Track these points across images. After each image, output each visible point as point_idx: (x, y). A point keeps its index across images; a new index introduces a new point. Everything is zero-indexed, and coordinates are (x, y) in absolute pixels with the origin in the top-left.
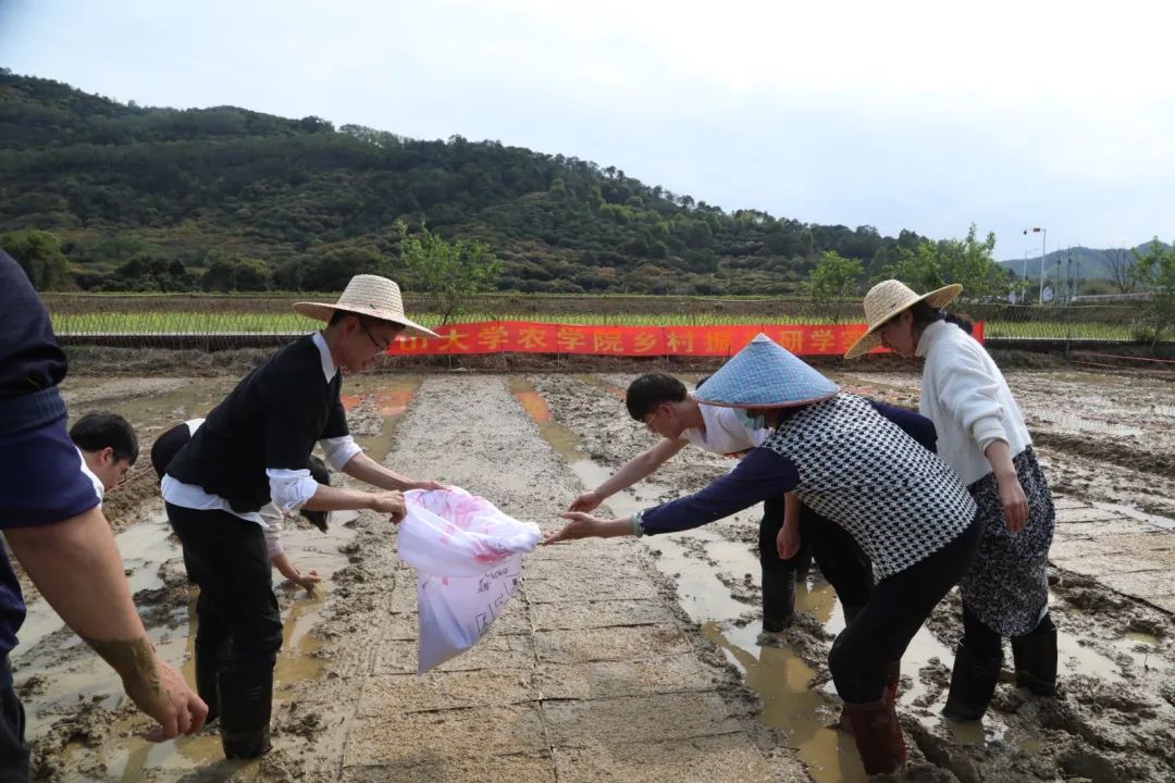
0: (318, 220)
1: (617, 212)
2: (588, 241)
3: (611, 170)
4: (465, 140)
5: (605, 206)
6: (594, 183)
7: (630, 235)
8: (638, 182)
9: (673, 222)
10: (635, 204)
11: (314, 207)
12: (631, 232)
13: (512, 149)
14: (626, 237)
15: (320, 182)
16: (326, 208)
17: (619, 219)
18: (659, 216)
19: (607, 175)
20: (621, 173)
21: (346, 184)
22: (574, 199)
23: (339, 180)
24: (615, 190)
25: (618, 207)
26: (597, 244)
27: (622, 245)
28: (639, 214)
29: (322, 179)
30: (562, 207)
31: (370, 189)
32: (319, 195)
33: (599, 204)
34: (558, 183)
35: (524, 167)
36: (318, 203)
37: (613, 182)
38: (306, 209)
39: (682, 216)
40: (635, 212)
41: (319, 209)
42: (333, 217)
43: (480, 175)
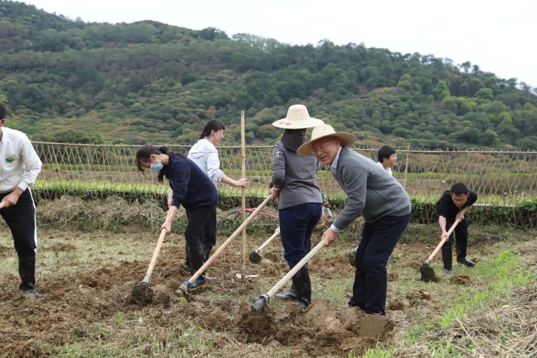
0: (194, 112)
1: (459, 104)
2: (422, 131)
3: (467, 65)
4: (332, 44)
5: (449, 98)
6: (444, 77)
7: (466, 125)
8: (493, 75)
9: (519, 112)
10: (485, 96)
11: (194, 101)
12: (468, 122)
13: (372, 49)
14: (461, 127)
15: (205, 81)
16: (204, 103)
17: (461, 110)
18: (505, 106)
19: (462, 70)
20: (476, 68)
21: (224, 83)
22: (418, 93)
23: (220, 80)
24: (466, 83)
25: (461, 99)
26: (429, 133)
27: (453, 134)
28: (483, 106)
29: (207, 79)
30: (404, 100)
31: (244, 87)
32: (201, 92)
33: (443, 96)
34: (406, 79)
35: (379, 66)
36: (198, 99)
37: (465, 76)
38: (188, 103)
39: (531, 106)
40: (479, 103)
41: (199, 103)
42: (208, 111)
43: (338, 73)
